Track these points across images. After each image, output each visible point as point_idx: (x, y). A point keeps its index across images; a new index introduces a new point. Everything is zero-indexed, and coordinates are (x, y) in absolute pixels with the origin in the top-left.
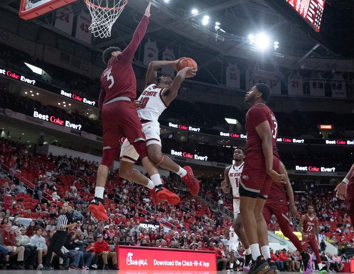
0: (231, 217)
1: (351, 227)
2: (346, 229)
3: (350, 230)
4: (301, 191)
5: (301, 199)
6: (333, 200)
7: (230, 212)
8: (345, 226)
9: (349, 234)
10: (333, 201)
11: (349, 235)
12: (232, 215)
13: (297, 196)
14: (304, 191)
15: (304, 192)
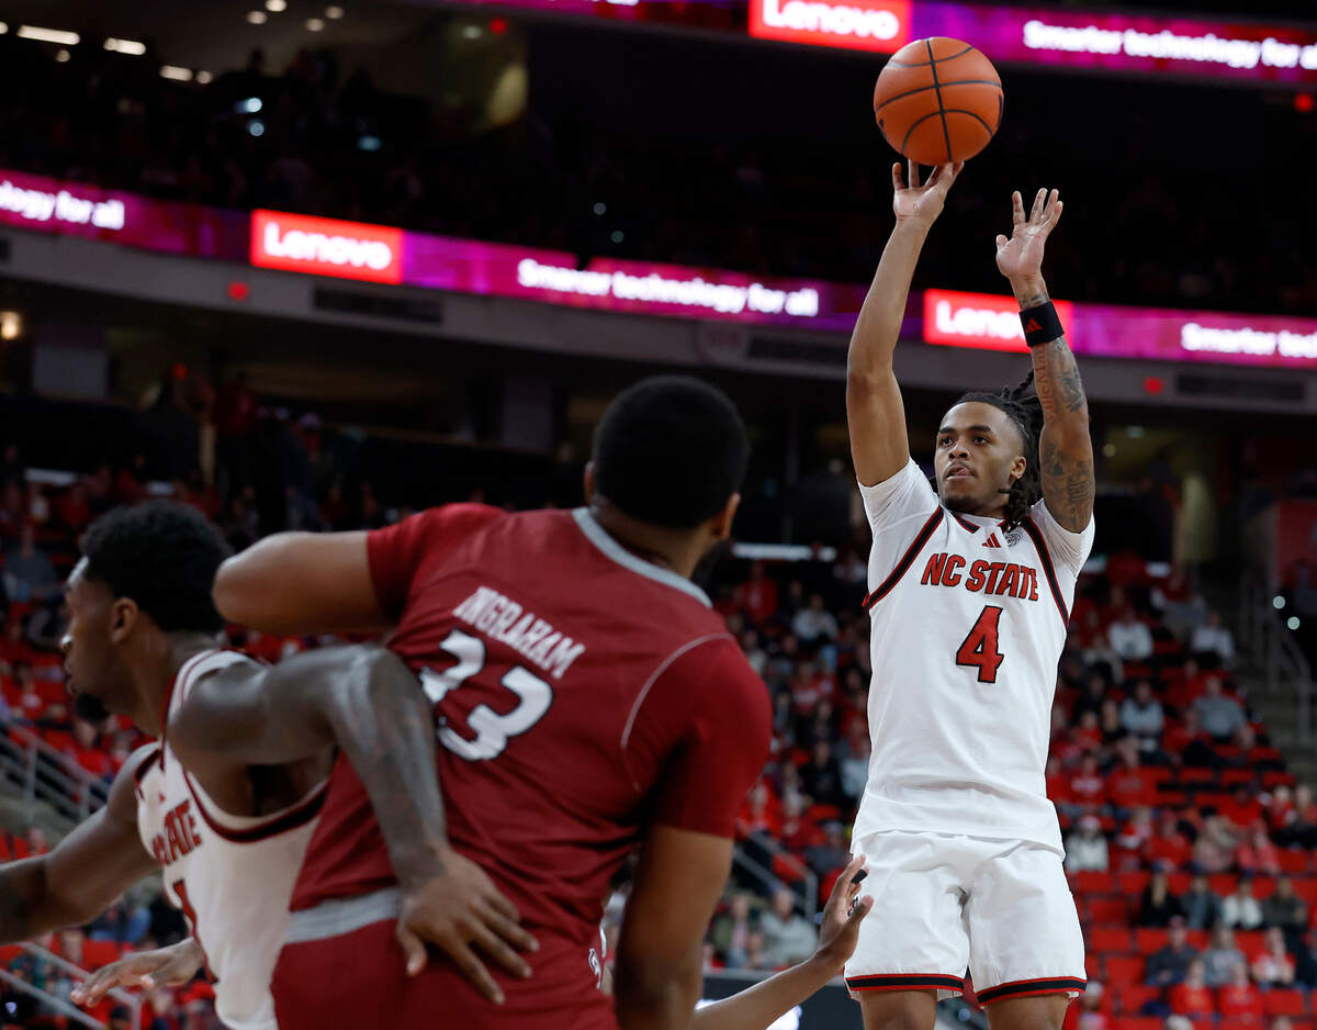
0: (43, 808)
1: (1262, 928)
2: (1219, 946)
3: (1250, 959)
4: (796, 541)
5: (787, 629)
6: (1107, 643)
7: (42, 756)
8: (1212, 918)
9: (1240, 995)
10: (1107, 656)
11: (1238, 1009)
12: (59, 788)
13: (755, 599)
14: (827, 544)
15: (827, 554)
